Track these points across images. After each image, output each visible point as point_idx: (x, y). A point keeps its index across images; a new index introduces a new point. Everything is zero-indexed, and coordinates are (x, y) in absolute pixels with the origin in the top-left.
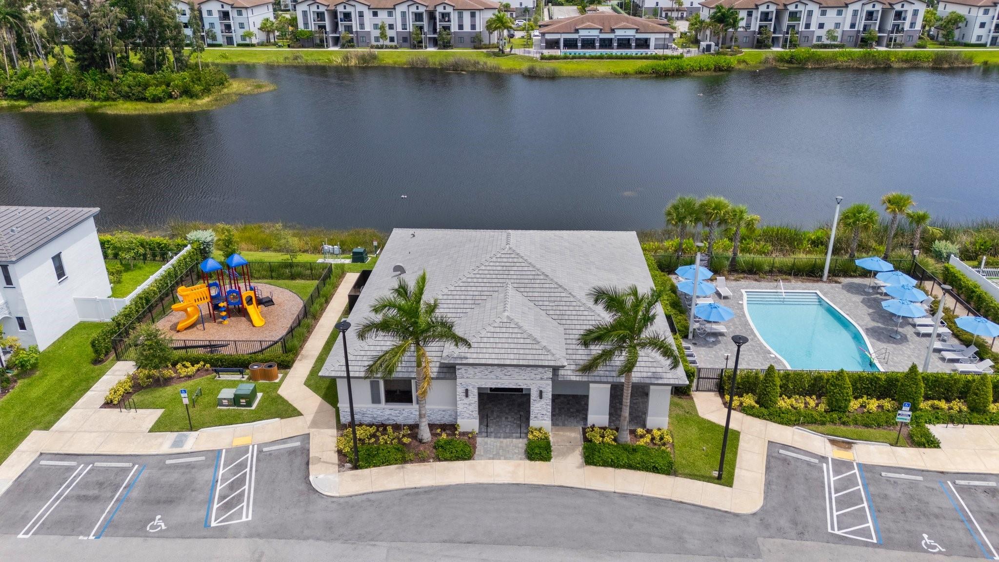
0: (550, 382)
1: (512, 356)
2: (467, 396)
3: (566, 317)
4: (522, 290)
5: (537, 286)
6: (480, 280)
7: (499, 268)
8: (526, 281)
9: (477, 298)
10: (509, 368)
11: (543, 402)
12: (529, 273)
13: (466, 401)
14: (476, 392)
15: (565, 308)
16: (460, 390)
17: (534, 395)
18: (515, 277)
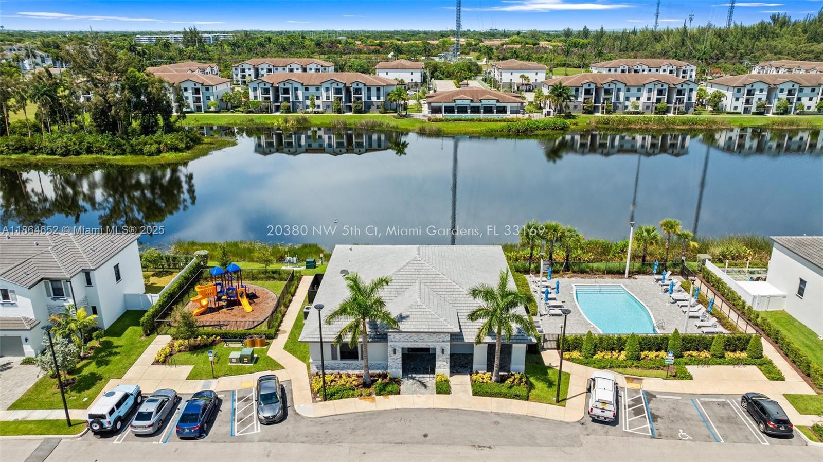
0: (449, 343)
1: (424, 327)
2: (395, 353)
3: (458, 302)
4: (429, 284)
5: (438, 281)
6: (400, 278)
7: (413, 270)
8: (431, 279)
9: (399, 290)
10: (423, 334)
11: (444, 356)
12: (432, 273)
13: (394, 357)
14: (400, 350)
15: (457, 296)
16: (390, 350)
17: (438, 352)
18: (423, 276)
